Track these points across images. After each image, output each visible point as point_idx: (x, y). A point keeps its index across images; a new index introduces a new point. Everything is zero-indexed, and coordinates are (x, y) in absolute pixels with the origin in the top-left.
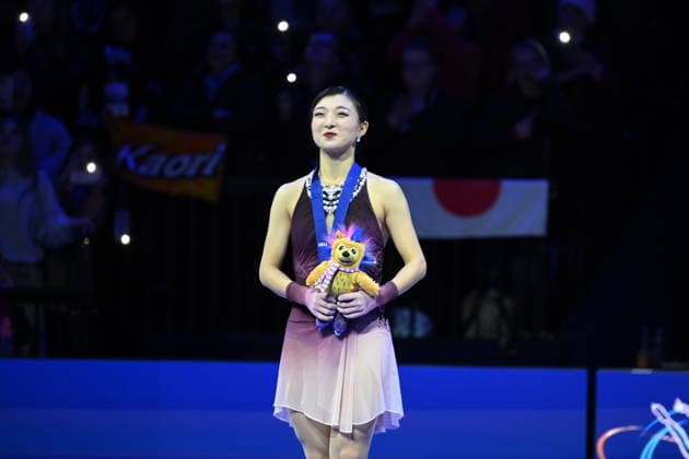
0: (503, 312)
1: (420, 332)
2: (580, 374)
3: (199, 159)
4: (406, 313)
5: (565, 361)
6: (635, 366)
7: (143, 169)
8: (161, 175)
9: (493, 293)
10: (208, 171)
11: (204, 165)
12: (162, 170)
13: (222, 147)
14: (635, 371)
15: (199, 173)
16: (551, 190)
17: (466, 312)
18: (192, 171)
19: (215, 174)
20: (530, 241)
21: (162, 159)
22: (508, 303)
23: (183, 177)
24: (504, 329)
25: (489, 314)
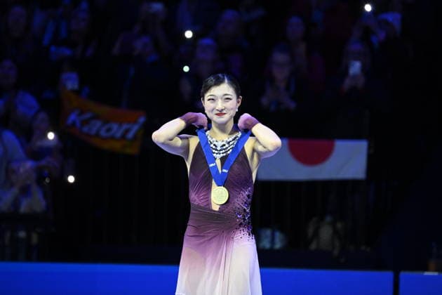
0: (335, 232)
1: (278, 246)
2: (389, 275)
3: (125, 127)
4: (268, 232)
5: (379, 266)
6: (427, 269)
7: (85, 129)
8: (97, 135)
9: (328, 219)
10: (130, 135)
11: (127, 131)
12: (98, 131)
13: (142, 120)
14: (427, 273)
15: (123, 137)
16: (369, 148)
17: (311, 231)
18: (119, 135)
19: (135, 137)
20: (354, 183)
21: (99, 123)
22: (339, 225)
23: (113, 138)
24: (337, 244)
25: (326, 233)
